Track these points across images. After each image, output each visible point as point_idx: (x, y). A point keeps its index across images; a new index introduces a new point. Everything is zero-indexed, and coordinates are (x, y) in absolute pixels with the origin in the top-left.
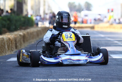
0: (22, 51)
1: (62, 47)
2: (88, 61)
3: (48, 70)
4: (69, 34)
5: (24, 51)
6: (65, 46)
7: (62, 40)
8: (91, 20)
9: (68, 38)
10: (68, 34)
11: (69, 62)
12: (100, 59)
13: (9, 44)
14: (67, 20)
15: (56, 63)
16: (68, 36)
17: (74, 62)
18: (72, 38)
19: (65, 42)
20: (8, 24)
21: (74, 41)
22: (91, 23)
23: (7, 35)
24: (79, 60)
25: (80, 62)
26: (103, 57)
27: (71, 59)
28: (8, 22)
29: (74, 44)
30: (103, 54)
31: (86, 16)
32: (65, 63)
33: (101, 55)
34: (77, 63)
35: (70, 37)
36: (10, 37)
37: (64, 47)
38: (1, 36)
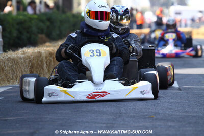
3: (115, 108)
8: (186, 21)
13: (50, 63)
20: (48, 27)
22: (186, 26)
23: (47, 47)
28: (48, 24)
31: (178, 13)
36: (52, 50)
38: (36, 48)
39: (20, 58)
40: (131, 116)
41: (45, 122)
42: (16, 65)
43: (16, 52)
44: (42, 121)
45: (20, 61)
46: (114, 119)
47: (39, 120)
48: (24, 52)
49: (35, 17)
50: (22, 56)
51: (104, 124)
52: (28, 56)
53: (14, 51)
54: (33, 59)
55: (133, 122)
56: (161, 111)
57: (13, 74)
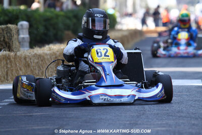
0: (20, 79)
1: (91, 72)
2: (136, 98)
4: (104, 49)
5: (24, 79)
6: (96, 70)
7: (91, 59)
9: (101, 56)
10: (102, 50)
11: (102, 99)
12: (158, 94)
14: (103, 26)
15: (79, 101)
16: (101, 53)
17: (112, 99)
18: (108, 56)
19: (96, 63)
21: (113, 62)
24: (121, 96)
25: (123, 100)
26: (163, 91)
27: (106, 95)
29: (111, 67)
30: (163, 86)
32: (96, 101)
33: (160, 86)
34: (117, 100)
35: (105, 55)
37: (94, 72)
38: (62, 45)
39: (46, 54)
40: (154, 114)
41: (70, 118)
42: (42, 61)
43: (42, 48)
44: (67, 118)
45: (46, 57)
46: (138, 117)
47: (64, 116)
48: (50, 48)
49: (62, 13)
50: (48, 52)
51: (127, 121)
52: (53, 53)
53: (40, 47)
54: (59, 56)
55: (157, 119)
56: (184, 109)
57: (39, 71)
